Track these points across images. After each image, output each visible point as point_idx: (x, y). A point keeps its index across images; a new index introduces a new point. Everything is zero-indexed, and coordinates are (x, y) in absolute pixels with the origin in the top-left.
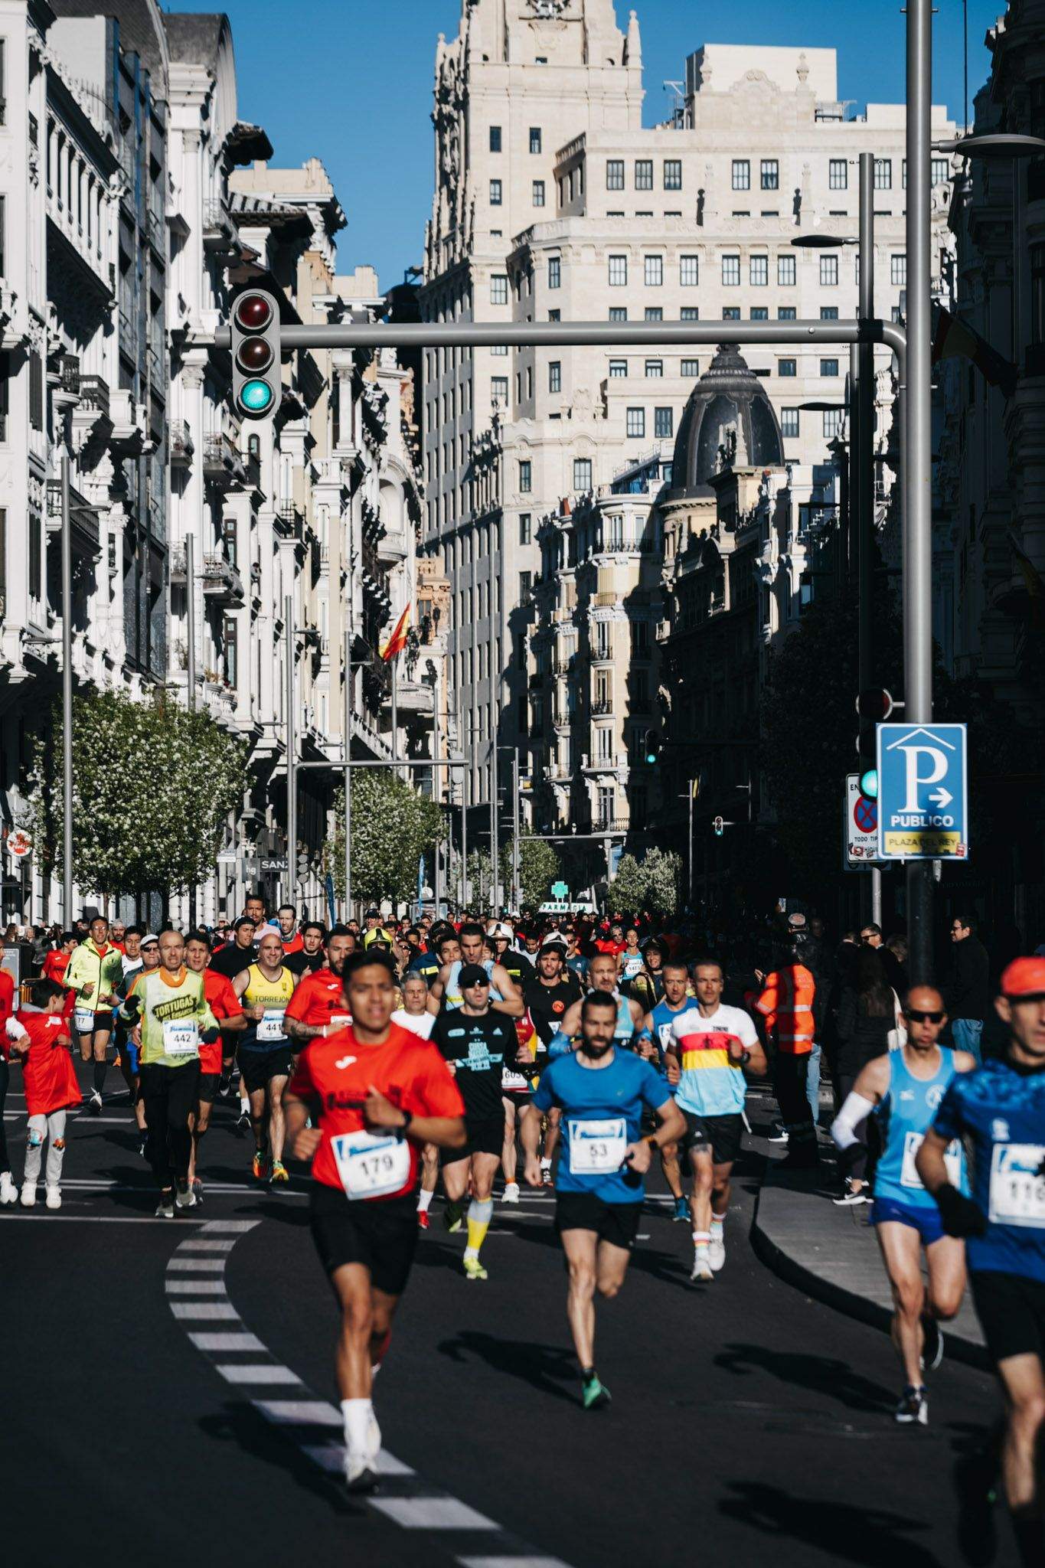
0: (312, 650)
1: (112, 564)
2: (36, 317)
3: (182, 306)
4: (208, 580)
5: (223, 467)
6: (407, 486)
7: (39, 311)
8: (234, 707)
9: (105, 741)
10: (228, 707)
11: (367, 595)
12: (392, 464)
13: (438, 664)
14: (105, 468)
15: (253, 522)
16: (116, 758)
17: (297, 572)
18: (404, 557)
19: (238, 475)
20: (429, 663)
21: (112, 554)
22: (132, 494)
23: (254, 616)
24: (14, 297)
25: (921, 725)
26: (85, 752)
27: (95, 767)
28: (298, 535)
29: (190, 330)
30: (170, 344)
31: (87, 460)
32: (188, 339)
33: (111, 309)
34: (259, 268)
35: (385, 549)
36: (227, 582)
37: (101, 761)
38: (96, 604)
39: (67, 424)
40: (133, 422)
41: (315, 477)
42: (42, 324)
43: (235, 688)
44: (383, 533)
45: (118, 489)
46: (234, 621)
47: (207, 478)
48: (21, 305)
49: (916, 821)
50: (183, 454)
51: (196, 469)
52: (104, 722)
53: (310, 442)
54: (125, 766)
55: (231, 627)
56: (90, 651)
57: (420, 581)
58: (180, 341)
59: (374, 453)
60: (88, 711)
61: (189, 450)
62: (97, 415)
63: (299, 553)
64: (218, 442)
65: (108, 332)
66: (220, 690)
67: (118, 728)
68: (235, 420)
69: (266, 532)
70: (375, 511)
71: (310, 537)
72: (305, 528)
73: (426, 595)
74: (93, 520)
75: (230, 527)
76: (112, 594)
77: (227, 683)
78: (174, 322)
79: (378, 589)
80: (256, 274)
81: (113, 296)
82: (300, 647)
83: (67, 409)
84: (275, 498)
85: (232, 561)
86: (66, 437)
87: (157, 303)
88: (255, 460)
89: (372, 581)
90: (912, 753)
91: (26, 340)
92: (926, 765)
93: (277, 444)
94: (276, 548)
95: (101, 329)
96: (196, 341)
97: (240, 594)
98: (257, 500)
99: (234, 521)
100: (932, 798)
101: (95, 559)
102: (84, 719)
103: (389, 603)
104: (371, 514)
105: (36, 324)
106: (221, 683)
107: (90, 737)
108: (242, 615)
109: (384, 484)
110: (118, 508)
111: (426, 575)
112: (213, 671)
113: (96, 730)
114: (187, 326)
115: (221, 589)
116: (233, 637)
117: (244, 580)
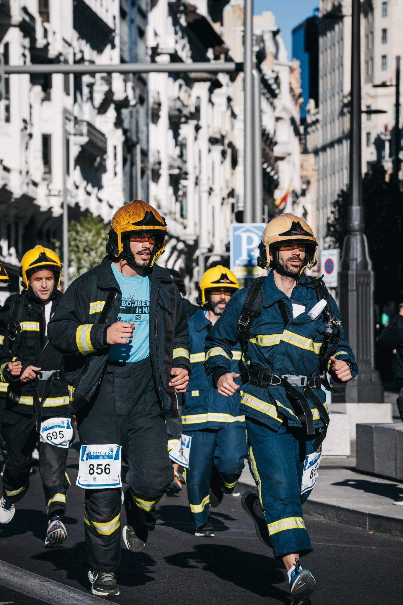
0: (232, 200)
1: (115, 159)
2: (66, 42)
3: (156, 34)
4: (171, 167)
5: (176, 113)
6: (293, 120)
7: (69, 40)
8: (185, 227)
9: (87, 241)
10: (181, 227)
11: (265, 174)
12: (285, 109)
13: (310, 208)
14: (111, 113)
15: (196, 139)
16: (92, 250)
17: (222, 162)
18: (289, 155)
19: (185, 116)
20: (304, 207)
21: (115, 155)
22: (126, 125)
23: (196, 184)
24: (54, 33)
25: (248, 224)
26: (77, 247)
27: (82, 253)
28: (223, 144)
29: (161, 46)
30: (150, 52)
31: (102, 110)
32: (159, 51)
33: (114, 38)
34: (199, 15)
35: (278, 151)
36: (179, 168)
37: (85, 251)
38: (106, 178)
39: (91, 92)
40: (126, 91)
41: (234, 115)
42: (70, 45)
43: (186, 218)
44: (276, 143)
45: (119, 123)
46: (185, 187)
47: (170, 118)
48: (59, 37)
49: (245, 263)
50: (156, 106)
51: (164, 114)
52: (87, 234)
53: (229, 100)
54: (96, 253)
55: (185, 189)
56: (100, 200)
57: (302, 166)
58: (155, 52)
59: (271, 104)
60: (79, 228)
61: (159, 104)
62: (106, 88)
63: (224, 153)
64: (175, 100)
65: (113, 47)
66: (175, 220)
67: (94, 236)
68: (188, 89)
69: (203, 143)
70: (272, 133)
71: (231, 145)
72: (226, 141)
73: (305, 173)
74: (103, 139)
75: (184, 141)
76: (116, 174)
77: (182, 216)
78: (151, 42)
79: (272, 170)
80: (197, 17)
81: (114, 31)
82: (223, 199)
83: (91, 86)
84: (208, 127)
85: (184, 158)
86: (91, 98)
87: (142, 33)
88: (198, 109)
89: (268, 166)
90: (244, 236)
91: (60, 54)
92: (250, 241)
93: (210, 101)
94: (210, 151)
95: (109, 47)
96: (164, 51)
97: (186, 173)
98: (197, 128)
99: (185, 139)
100: (253, 253)
101: (105, 157)
102: (77, 232)
103: (278, 178)
104: (269, 134)
105: (66, 45)
106: (178, 216)
107: (80, 241)
108: (188, 184)
109: (278, 119)
110: (120, 132)
111: (305, 164)
112: (173, 210)
113: (82, 237)
114: (158, 45)
115: (176, 172)
116: (185, 194)
117: (190, 167)
